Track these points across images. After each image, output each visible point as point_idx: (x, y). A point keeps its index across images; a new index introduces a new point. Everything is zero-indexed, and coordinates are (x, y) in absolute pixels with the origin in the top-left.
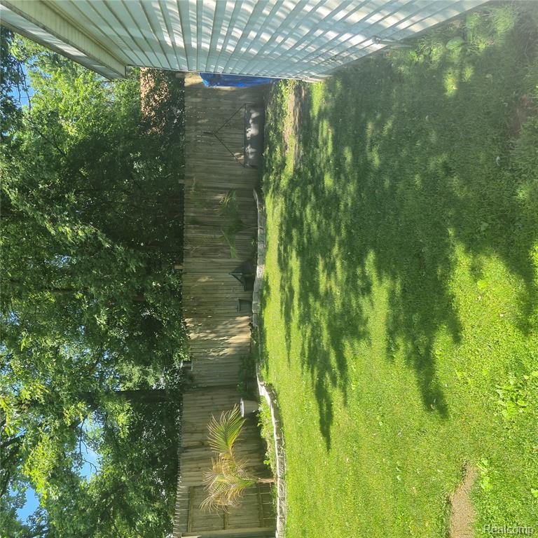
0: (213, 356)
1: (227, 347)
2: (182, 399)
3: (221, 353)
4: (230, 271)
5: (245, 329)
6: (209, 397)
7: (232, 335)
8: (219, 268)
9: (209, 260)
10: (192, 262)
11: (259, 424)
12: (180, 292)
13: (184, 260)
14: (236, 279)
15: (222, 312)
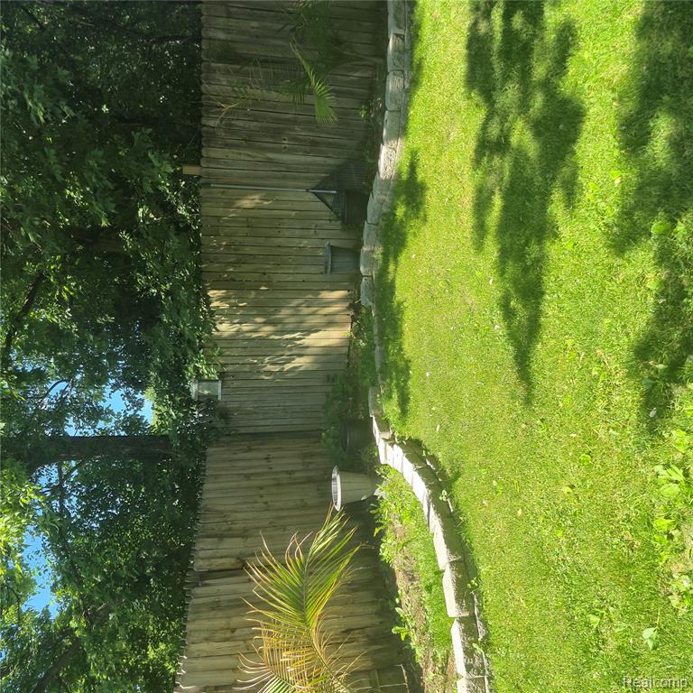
0: (270, 373)
1: (300, 356)
2: (204, 457)
3: (287, 367)
4: (309, 185)
5: (338, 318)
6: (263, 455)
7: (309, 331)
8: (284, 178)
9: (261, 156)
10: (222, 158)
11: (377, 530)
12: (197, 232)
13: (204, 152)
14: (321, 205)
15: (290, 278)
